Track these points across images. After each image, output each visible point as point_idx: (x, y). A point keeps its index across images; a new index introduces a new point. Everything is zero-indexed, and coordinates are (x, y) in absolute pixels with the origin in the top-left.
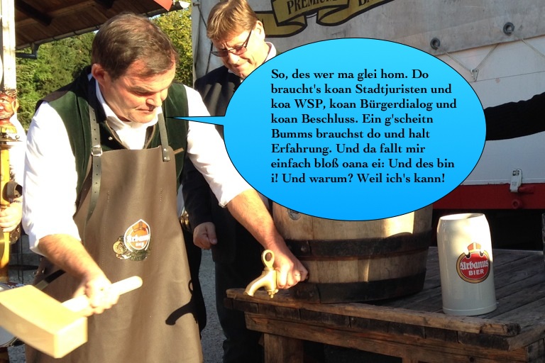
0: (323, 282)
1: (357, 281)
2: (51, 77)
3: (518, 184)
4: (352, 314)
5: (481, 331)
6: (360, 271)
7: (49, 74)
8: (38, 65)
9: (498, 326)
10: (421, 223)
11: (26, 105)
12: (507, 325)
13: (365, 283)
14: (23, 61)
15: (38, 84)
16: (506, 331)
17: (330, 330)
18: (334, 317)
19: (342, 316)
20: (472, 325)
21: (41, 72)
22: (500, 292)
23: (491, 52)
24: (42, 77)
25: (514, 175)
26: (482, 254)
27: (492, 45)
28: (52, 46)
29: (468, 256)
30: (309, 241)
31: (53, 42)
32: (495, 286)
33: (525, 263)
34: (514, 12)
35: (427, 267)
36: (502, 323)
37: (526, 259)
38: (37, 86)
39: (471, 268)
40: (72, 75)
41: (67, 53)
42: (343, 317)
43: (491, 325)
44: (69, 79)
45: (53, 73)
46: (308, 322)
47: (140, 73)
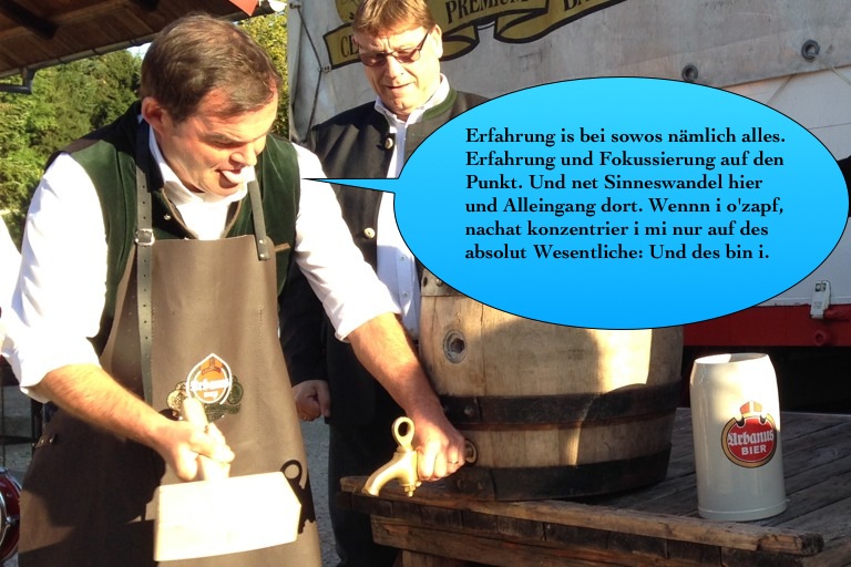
0: (501, 465)
1: (557, 463)
2: (54, 124)
3: (825, 306)
4: (548, 519)
5: (759, 547)
6: (562, 447)
7: (52, 119)
8: (33, 103)
9: (785, 539)
10: (664, 369)
11: (14, 170)
12: (801, 537)
13: (571, 467)
14: (9, 98)
15: (34, 135)
16: (800, 546)
17: (511, 546)
18: (518, 523)
19: (532, 522)
20: (745, 538)
21: (38, 115)
22: (793, 483)
23: (782, 88)
24: (41, 124)
25: (817, 290)
26: (763, 420)
27: (783, 77)
28: (57, 73)
29: (741, 423)
30: (479, 398)
31: (59, 66)
32: (785, 473)
33: (834, 435)
34: (819, 23)
35: (672, 441)
36: (794, 533)
37: (836, 428)
38: (32, 139)
39: (745, 443)
40: (91, 121)
41: (82, 83)
42: (533, 524)
43: (776, 537)
44: (86, 127)
45: (58, 116)
46: (475, 531)
47: (219, 110)
